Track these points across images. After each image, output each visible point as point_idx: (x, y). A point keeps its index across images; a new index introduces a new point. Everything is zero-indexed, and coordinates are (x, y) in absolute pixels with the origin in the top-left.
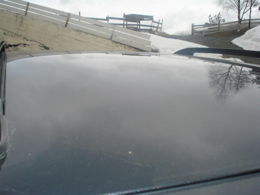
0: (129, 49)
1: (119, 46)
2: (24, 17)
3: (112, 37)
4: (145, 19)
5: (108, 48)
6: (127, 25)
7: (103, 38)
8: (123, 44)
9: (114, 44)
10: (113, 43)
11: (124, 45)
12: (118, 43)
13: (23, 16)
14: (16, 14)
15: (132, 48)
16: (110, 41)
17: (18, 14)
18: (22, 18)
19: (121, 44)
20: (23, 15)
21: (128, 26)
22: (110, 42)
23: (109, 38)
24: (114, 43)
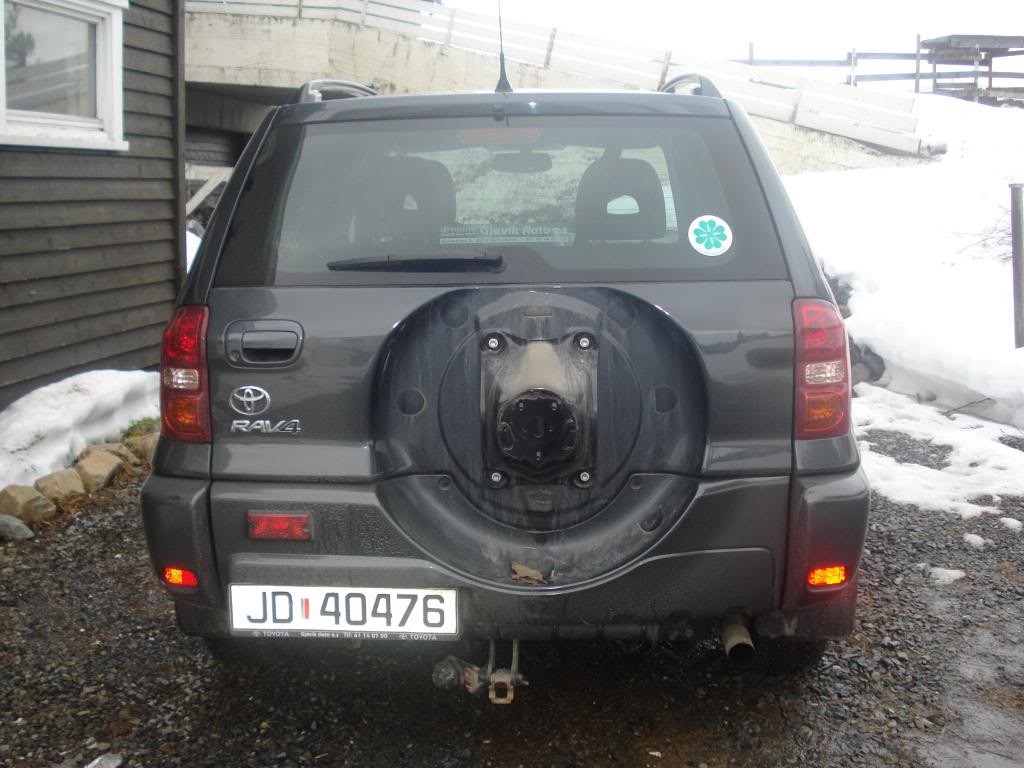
0: (845, 148)
1: (814, 141)
2: (542, 73)
3: (794, 115)
4: (1011, 50)
5: (782, 150)
6: (935, 76)
7: (769, 118)
8: (828, 133)
9: (801, 136)
10: (797, 132)
11: (833, 135)
12: (812, 130)
13: (540, 71)
14: (521, 64)
15: (856, 144)
16: (787, 126)
17: (527, 65)
18: (537, 77)
19: (822, 133)
20: (540, 68)
21: (939, 81)
22: (789, 129)
23: (786, 116)
24: (802, 133)
